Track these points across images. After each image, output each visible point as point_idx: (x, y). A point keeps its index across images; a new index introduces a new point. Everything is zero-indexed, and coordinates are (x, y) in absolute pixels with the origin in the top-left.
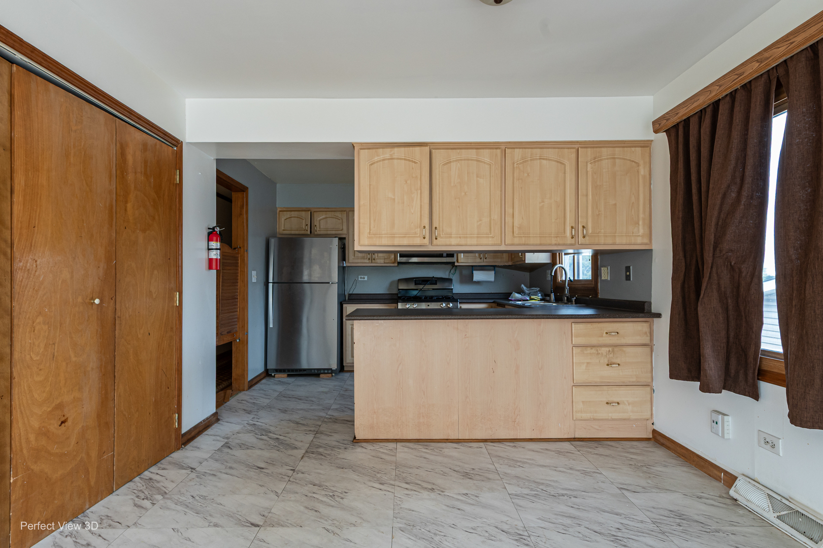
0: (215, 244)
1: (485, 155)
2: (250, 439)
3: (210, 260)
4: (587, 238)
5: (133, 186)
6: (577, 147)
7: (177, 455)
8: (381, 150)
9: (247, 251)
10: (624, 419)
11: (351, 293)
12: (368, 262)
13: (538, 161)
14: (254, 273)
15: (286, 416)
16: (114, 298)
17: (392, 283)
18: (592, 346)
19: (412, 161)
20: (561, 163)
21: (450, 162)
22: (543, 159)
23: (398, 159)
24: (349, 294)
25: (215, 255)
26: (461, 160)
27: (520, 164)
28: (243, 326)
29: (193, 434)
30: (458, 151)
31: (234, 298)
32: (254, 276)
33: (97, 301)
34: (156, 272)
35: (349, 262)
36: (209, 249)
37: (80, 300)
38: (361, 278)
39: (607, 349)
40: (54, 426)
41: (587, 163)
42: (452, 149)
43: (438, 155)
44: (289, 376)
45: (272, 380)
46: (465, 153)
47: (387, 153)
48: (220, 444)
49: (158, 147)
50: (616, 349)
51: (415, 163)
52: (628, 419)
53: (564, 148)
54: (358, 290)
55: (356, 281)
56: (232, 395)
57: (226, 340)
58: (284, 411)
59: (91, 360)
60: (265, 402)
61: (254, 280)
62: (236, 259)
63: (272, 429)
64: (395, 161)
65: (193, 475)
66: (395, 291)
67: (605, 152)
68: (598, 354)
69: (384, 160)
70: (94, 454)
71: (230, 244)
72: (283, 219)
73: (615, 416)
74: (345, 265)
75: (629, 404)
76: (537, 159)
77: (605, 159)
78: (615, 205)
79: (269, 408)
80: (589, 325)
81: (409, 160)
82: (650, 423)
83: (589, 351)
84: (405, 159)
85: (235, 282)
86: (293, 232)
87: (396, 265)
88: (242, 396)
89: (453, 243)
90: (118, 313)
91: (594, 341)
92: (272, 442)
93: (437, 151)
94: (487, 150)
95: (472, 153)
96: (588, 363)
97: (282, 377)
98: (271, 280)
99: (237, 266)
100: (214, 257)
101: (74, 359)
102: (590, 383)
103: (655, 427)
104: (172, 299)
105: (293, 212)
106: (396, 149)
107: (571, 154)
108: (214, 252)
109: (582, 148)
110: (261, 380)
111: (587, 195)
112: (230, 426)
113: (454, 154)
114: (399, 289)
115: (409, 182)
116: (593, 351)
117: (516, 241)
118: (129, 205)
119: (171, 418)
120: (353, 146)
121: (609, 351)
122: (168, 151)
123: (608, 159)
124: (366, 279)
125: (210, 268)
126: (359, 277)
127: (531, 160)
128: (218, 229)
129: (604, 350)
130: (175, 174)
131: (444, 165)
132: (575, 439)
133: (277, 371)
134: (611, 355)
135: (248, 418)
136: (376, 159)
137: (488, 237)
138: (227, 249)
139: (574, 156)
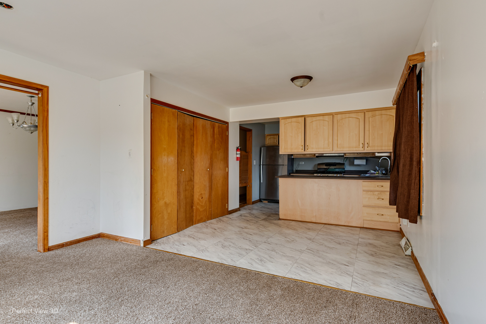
0: (239, 152)
1: (326, 118)
2: (248, 215)
3: (237, 158)
4: (369, 147)
5: (216, 139)
6: (364, 112)
7: (227, 216)
8: (288, 119)
9: (252, 153)
10: (386, 222)
11: (296, 169)
12: (302, 156)
13: (348, 118)
14: (255, 161)
15: (261, 212)
16: (212, 169)
17: (315, 165)
18: (371, 191)
19: (298, 123)
20: (357, 118)
21: (313, 121)
22: (350, 117)
23: (294, 122)
24: (296, 170)
25: (239, 156)
26: (317, 120)
27: (340, 120)
28: (250, 181)
29: (232, 212)
30: (316, 117)
31: (247, 170)
32: (255, 162)
33: (208, 170)
34: (221, 162)
35: (294, 156)
36: (237, 154)
37: (205, 169)
38: (301, 163)
39: (378, 193)
40: (200, 198)
41: (369, 118)
42: (313, 116)
43: (308, 120)
44: (268, 202)
45: (262, 203)
46: (318, 118)
47: (290, 120)
48: (239, 215)
49: (222, 126)
50: (382, 193)
51: (299, 123)
52: (388, 222)
53: (359, 112)
54: (300, 169)
55: (299, 165)
56: (246, 205)
57: (244, 185)
58: (261, 211)
59: (207, 184)
60: (256, 208)
61: (255, 164)
62: (248, 156)
63: (255, 214)
64: (293, 123)
65: (230, 219)
66: (316, 169)
67: (377, 113)
68: (374, 194)
69: (289, 123)
70: (208, 208)
71: (246, 151)
72: (268, 139)
73: (382, 220)
74: (292, 157)
75: (388, 216)
76: (347, 118)
77: (377, 115)
78: (382, 134)
79: (257, 209)
80: (370, 183)
81: (297, 122)
82: (399, 224)
83: (369, 193)
84: (296, 122)
85: (247, 164)
86: (271, 144)
87: (315, 157)
88: (249, 206)
89: (314, 151)
90: (213, 173)
91: (372, 189)
92: (254, 216)
93: (308, 118)
94: (327, 116)
95: (321, 118)
96: (369, 198)
97: (266, 202)
98: (262, 164)
99: (248, 159)
100: (238, 157)
101: (204, 183)
102: (370, 206)
103: (401, 226)
104: (226, 170)
105: (271, 136)
106: (293, 119)
107: (363, 114)
108: (238, 155)
109: (367, 112)
110: (257, 202)
111: (369, 130)
112: (243, 212)
113: (314, 119)
114: (318, 168)
115: (297, 130)
116: (372, 193)
117: (339, 149)
118: (215, 144)
119: (225, 205)
120: (279, 118)
121: (379, 193)
122: (225, 126)
123: (379, 115)
124: (303, 163)
125: (237, 160)
126: (300, 162)
127: (345, 118)
128: (239, 148)
129: (376, 193)
130: (227, 132)
131: (311, 123)
132: (363, 228)
133: (264, 200)
134: (380, 195)
135: (249, 211)
136: (286, 122)
137: (327, 148)
138: (244, 153)
139: (363, 115)
